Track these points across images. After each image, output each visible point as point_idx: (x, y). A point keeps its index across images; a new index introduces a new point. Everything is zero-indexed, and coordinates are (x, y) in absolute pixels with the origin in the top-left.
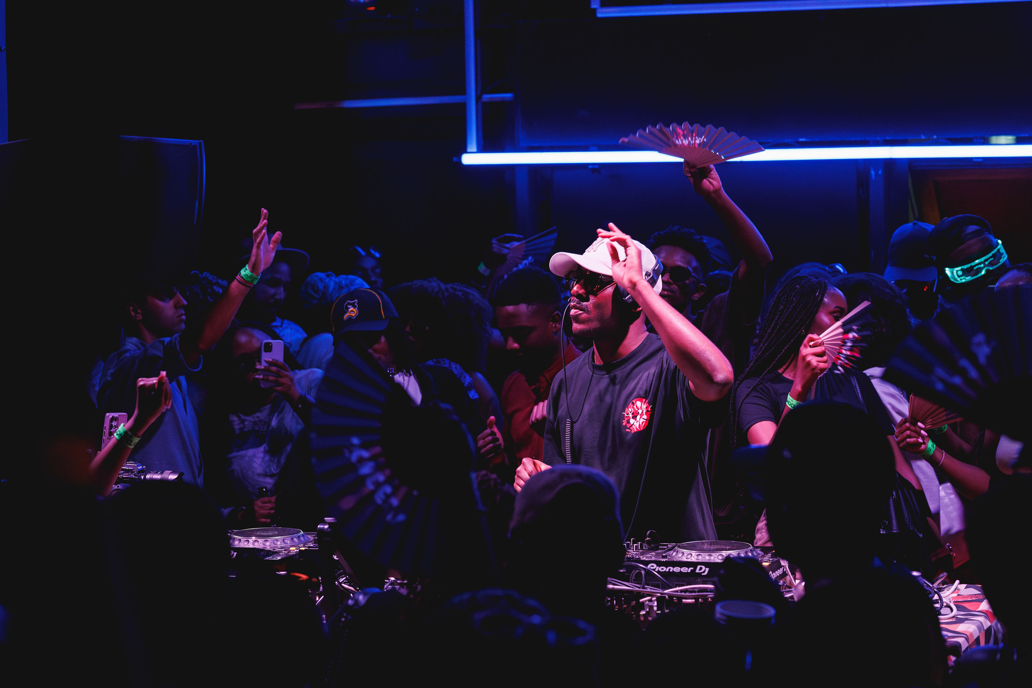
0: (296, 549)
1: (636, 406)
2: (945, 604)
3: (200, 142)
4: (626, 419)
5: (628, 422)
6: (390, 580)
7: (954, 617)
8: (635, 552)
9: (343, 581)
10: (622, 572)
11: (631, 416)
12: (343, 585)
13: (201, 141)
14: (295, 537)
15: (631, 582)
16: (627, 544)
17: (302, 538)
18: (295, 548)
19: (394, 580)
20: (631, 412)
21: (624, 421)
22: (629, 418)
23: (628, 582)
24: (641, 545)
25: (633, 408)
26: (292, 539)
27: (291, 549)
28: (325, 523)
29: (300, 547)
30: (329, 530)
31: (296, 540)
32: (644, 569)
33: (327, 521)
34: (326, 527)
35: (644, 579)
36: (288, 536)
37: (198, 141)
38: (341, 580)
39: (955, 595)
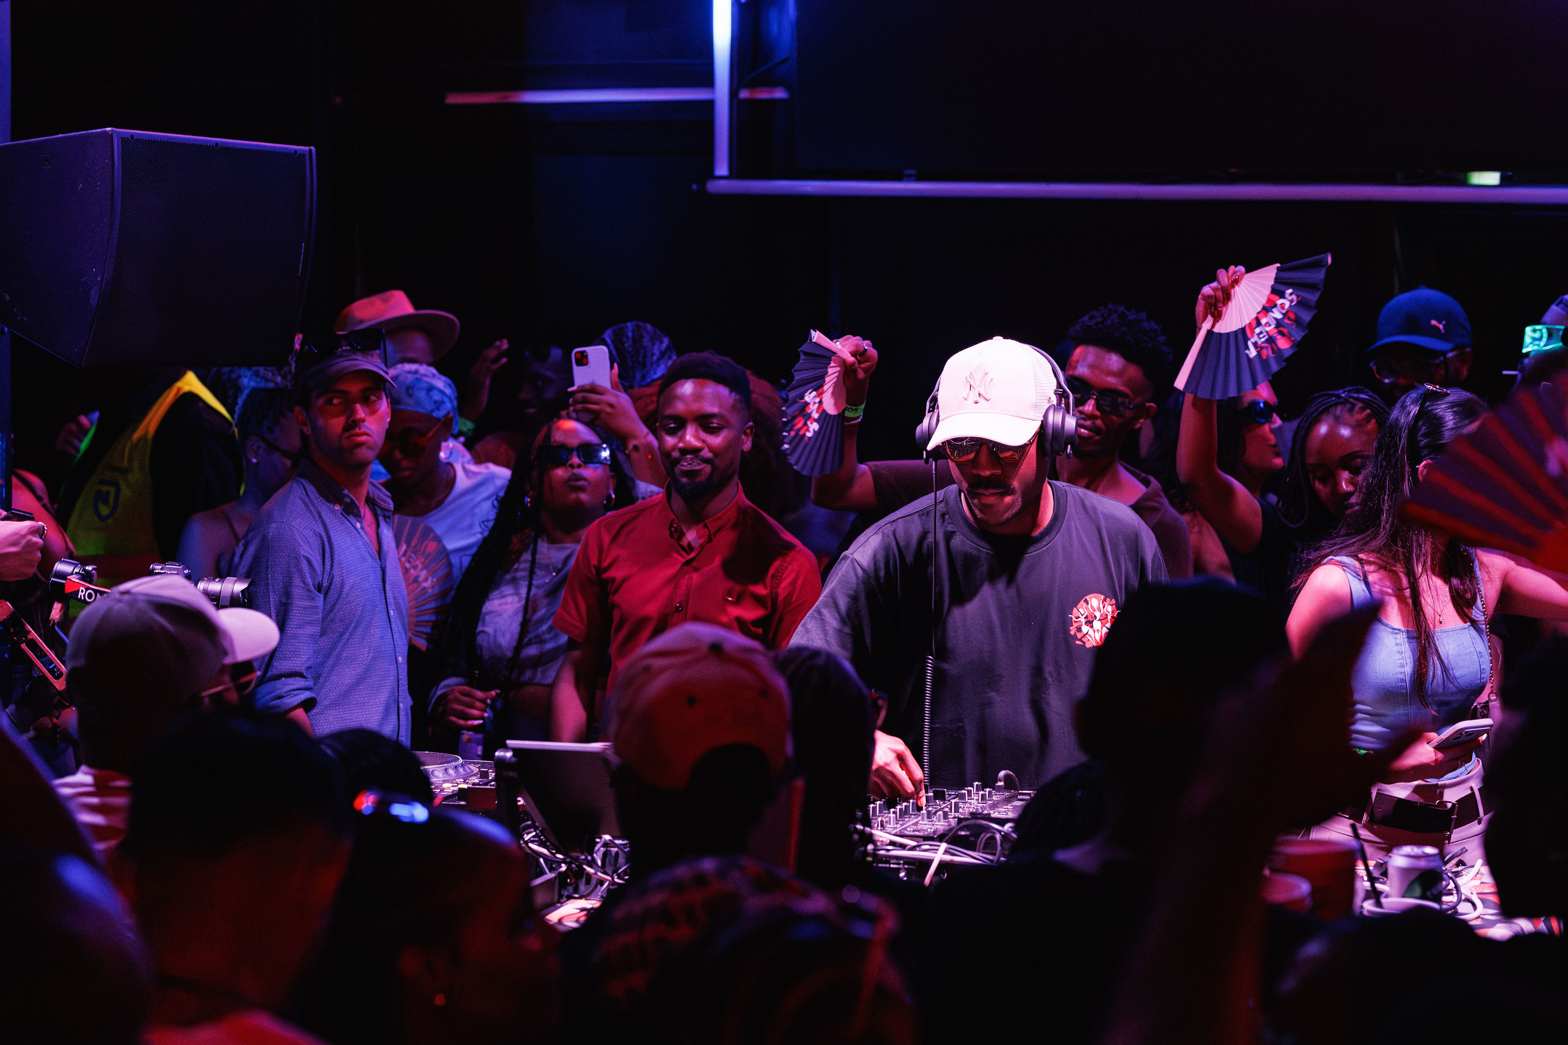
0: (453, 786)
1: (1092, 607)
2: (1463, 898)
3: (310, 150)
4: (1075, 625)
5: (1079, 629)
6: (603, 839)
7: (1479, 917)
8: (981, 805)
9: (529, 839)
10: (963, 835)
11: (1083, 620)
12: (530, 845)
13: (313, 148)
14: (451, 767)
15: (979, 852)
16: (968, 791)
17: (461, 770)
18: (451, 785)
19: (610, 840)
20: (1082, 615)
21: (1071, 628)
22: (1079, 624)
23: (974, 850)
24: (990, 793)
25: (1087, 609)
26: (446, 770)
27: (445, 785)
28: (506, 748)
29: (458, 784)
30: (513, 759)
31: (451, 772)
32: (1000, 832)
33: (510, 746)
34: (509, 754)
35: (999, 848)
36: (440, 766)
37: (307, 148)
38: (527, 837)
39: (1477, 882)
